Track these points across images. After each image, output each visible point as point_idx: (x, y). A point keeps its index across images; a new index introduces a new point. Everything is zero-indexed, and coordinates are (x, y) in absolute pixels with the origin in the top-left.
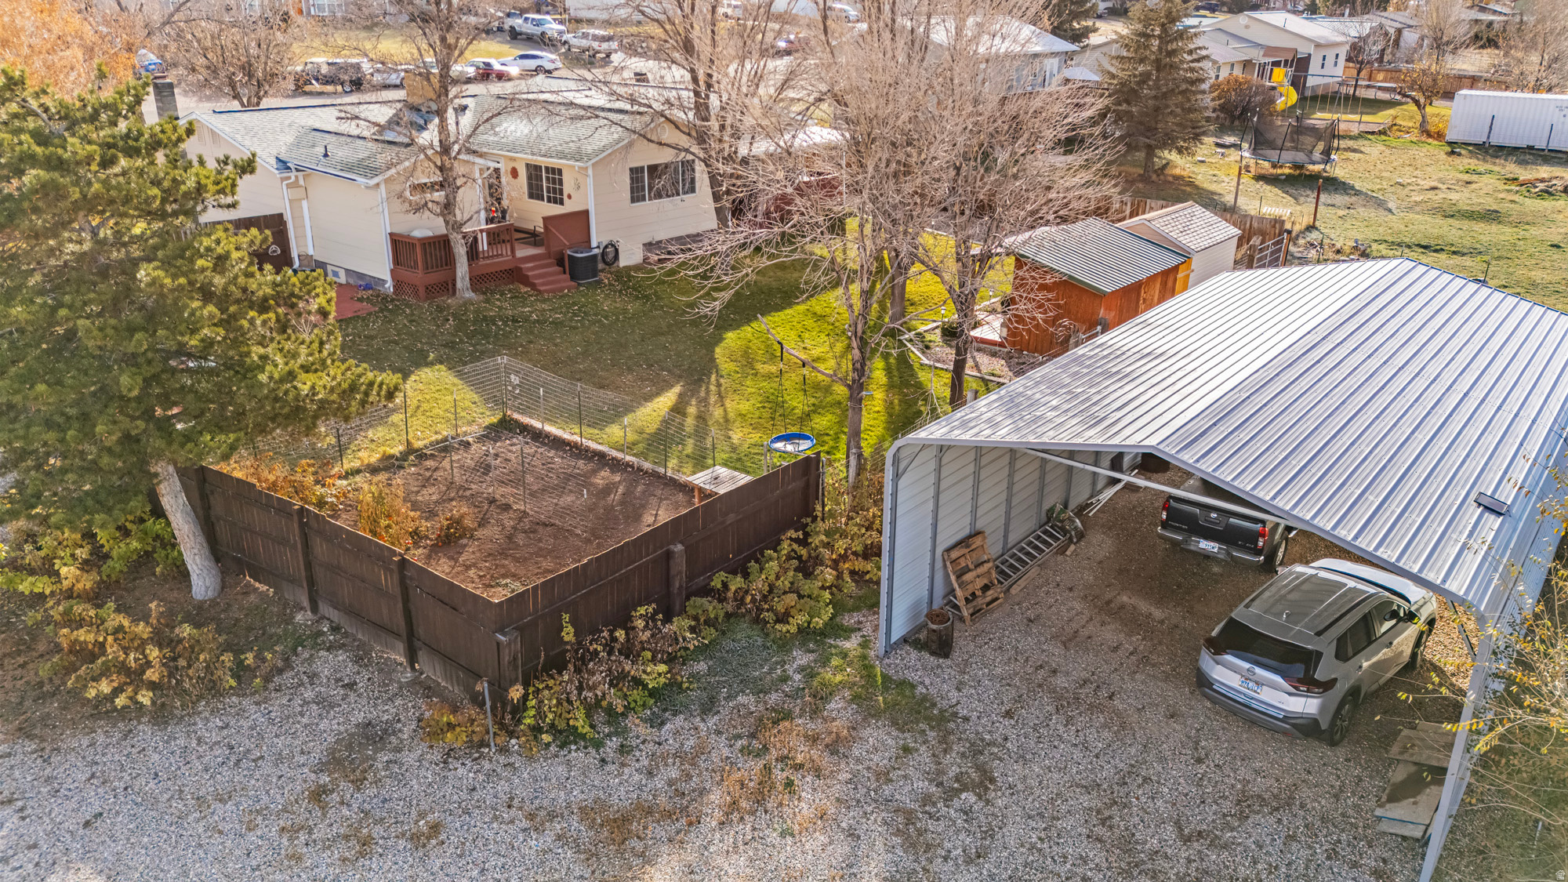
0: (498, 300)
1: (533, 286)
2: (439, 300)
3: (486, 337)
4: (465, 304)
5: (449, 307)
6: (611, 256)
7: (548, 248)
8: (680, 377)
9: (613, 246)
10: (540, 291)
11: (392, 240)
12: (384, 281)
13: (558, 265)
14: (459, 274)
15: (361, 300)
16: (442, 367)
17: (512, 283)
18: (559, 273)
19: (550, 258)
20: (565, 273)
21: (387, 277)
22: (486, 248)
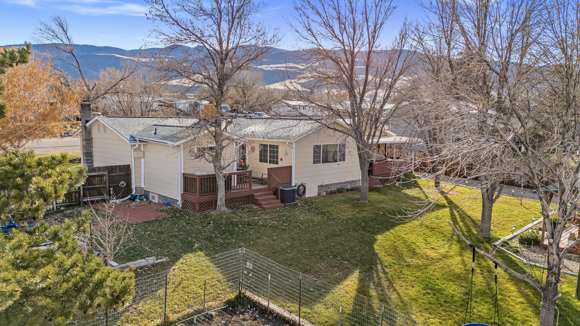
0: (240, 212)
1: (260, 205)
2: (207, 212)
3: (232, 234)
4: (221, 214)
5: (211, 215)
6: (302, 191)
7: (269, 185)
8: (357, 265)
9: (303, 185)
10: (264, 208)
11: (184, 177)
12: (177, 201)
13: (274, 195)
14: (219, 197)
15: (162, 211)
16: (202, 253)
17: (249, 204)
18: (274, 199)
19: (270, 190)
20: (278, 199)
21: (179, 199)
22: (235, 185)
